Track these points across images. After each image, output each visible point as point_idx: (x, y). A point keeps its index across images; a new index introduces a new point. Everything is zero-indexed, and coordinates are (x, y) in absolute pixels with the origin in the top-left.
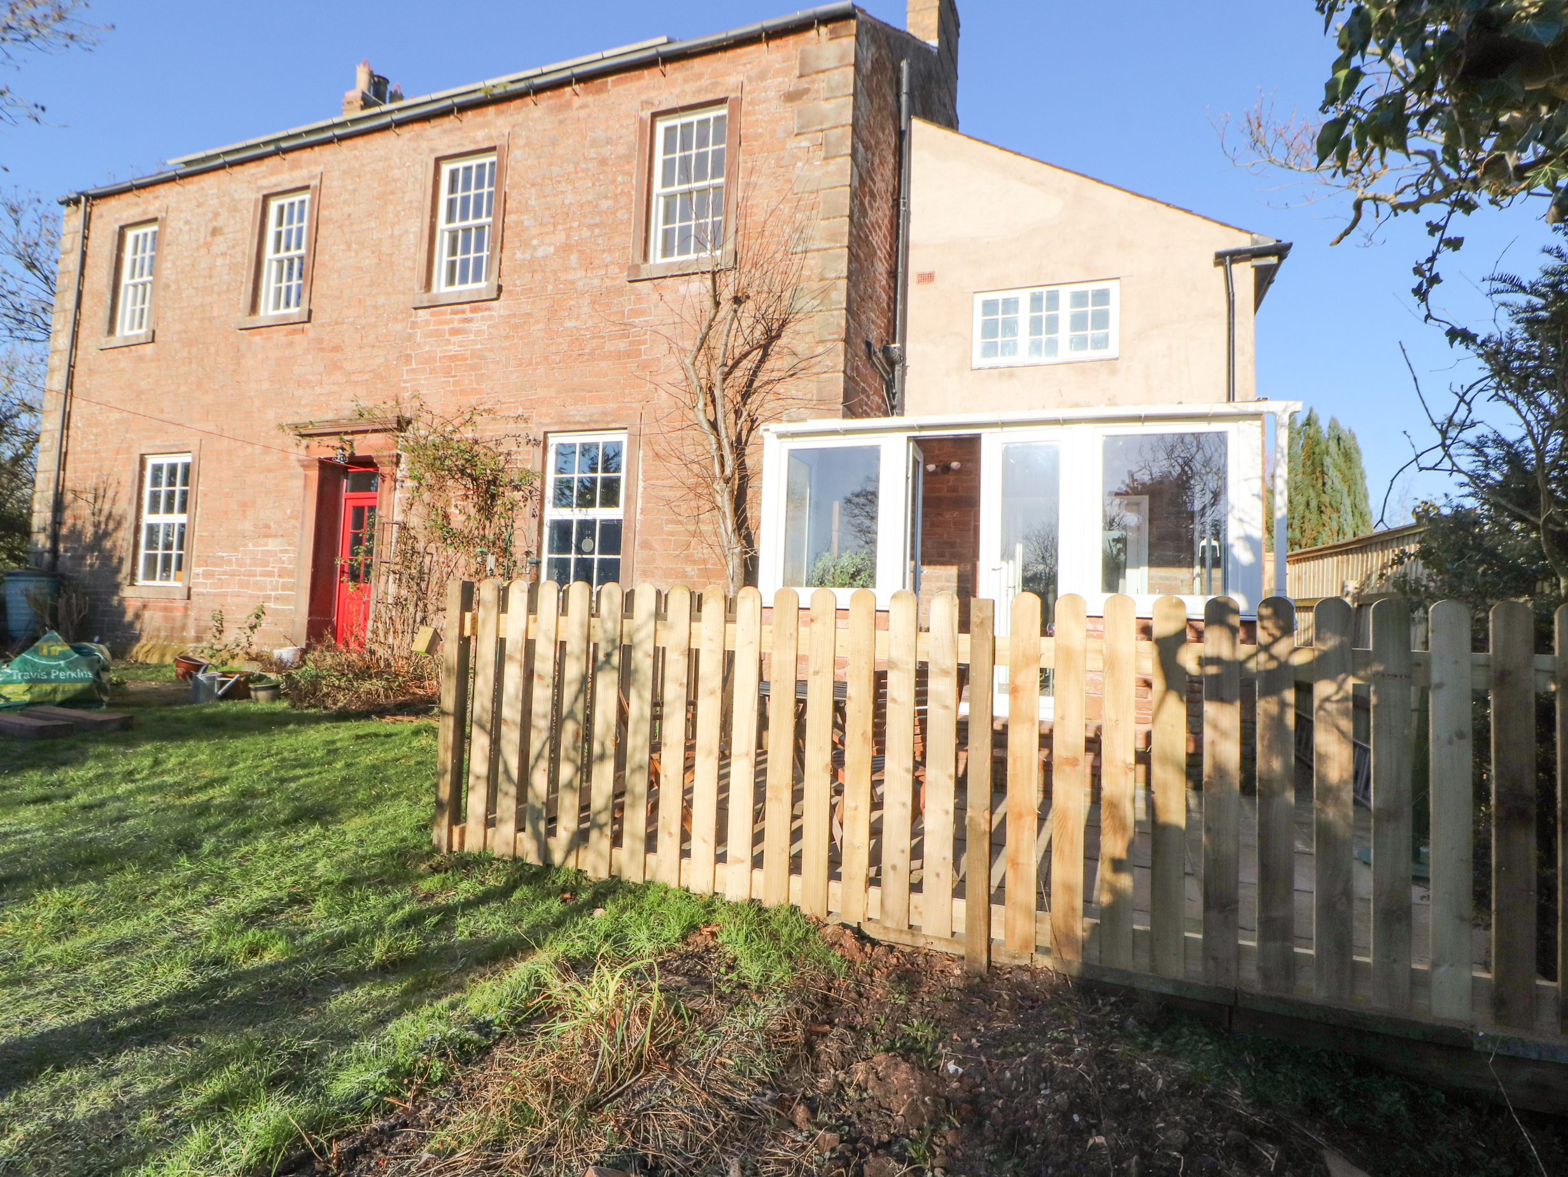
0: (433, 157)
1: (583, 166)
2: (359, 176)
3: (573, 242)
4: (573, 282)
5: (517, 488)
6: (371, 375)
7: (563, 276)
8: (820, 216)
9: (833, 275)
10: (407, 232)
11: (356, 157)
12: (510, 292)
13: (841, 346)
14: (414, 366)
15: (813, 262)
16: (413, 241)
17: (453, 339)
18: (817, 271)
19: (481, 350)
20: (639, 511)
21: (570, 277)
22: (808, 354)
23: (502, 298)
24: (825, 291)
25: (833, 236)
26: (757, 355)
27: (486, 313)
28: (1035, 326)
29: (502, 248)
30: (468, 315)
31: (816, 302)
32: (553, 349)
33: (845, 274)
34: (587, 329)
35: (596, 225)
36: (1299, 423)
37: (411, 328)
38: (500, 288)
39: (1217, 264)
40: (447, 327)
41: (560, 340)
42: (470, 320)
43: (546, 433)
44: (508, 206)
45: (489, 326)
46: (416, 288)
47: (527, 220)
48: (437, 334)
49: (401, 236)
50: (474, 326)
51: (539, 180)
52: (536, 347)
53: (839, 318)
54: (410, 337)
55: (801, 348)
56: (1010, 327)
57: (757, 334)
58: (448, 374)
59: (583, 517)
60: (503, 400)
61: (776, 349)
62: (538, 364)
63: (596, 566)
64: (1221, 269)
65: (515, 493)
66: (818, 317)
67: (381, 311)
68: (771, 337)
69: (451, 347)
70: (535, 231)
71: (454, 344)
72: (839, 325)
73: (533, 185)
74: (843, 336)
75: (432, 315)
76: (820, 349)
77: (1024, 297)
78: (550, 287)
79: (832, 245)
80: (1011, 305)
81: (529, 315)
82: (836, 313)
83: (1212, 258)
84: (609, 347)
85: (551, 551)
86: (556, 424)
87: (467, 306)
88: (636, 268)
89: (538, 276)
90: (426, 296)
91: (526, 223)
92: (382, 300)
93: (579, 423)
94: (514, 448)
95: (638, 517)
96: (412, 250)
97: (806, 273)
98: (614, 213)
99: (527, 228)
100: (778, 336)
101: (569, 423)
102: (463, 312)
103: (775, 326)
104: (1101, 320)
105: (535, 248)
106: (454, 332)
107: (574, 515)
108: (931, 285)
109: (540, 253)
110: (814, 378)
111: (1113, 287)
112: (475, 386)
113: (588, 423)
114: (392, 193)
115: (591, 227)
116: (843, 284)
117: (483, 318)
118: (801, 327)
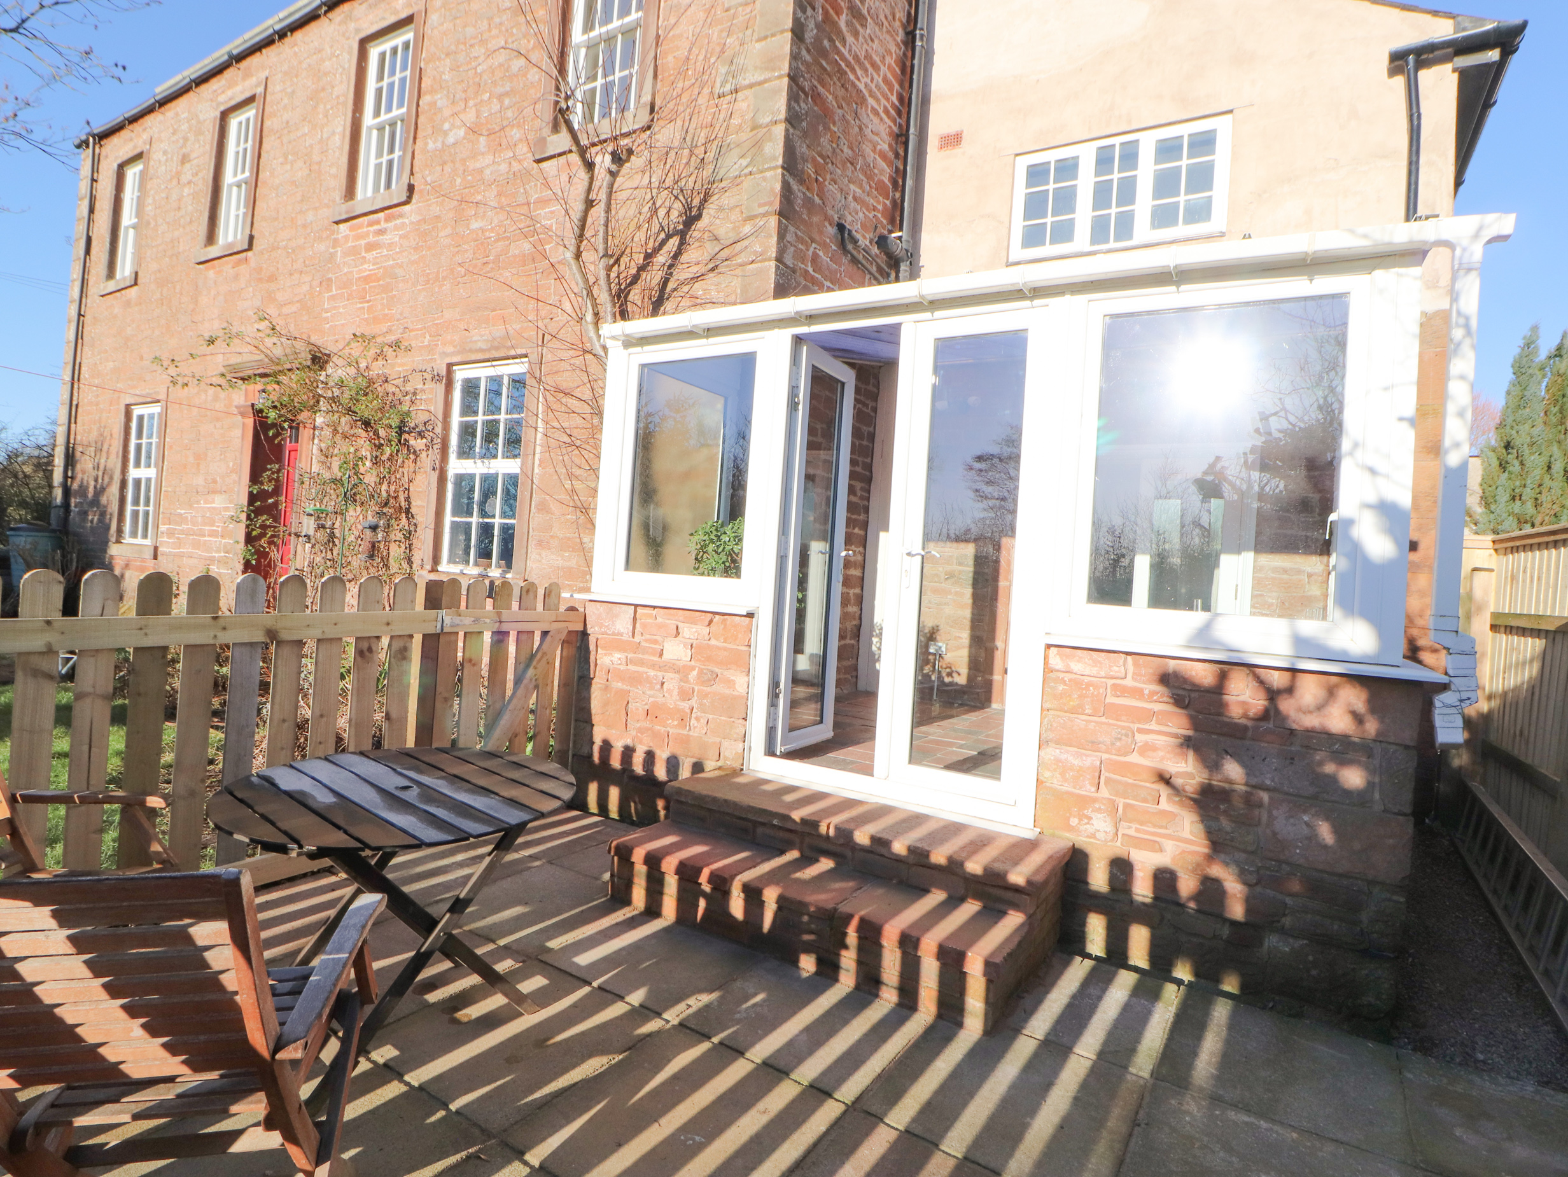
0: (357, 39)
1: (497, 20)
2: (297, 76)
3: (483, 120)
4: (481, 171)
5: (421, 435)
6: (298, 305)
7: (472, 165)
8: (756, 36)
9: (767, 120)
10: (334, 133)
11: (295, 54)
12: (421, 191)
13: (773, 221)
14: (334, 292)
15: (744, 105)
16: (338, 143)
17: (369, 256)
18: (748, 117)
19: (392, 267)
20: (537, 462)
21: (478, 165)
22: (733, 237)
23: (414, 201)
24: (758, 144)
25: (769, 63)
26: (674, 242)
27: (398, 222)
28: (1101, 195)
29: (415, 138)
30: (383, 225)
31: (744, 162)
32: (459, 259)
33: (783, 115)
34: (492, 229)
35: (507, 94)
36: (1543, 354)
37: (333, 247)
38: (411, 188)
39: (1393, 71)
40: (363, 242)
41: (466, 247)
42: (381, 232)
43: (450, 366)
44: (423, 85)
45: (401, 237)
46: (338, 199)
47: (441, 100)
48: (354, 251)
49: (328, 138)
50: (386, 238)
51: (453, 47)
52: (443, 257)
53: (773, 180)
54: (332, 256)
55: (724, 230)
56: (1066, 201)
57: (674, 214)
58: (363, 299)
59: (485, 471)
60: (410, 326)
61: (695, 234)
62: (444, 278)
63: (496, 532)
64: (1400, 81)
65: (419, 441)
66: (747, 183)
67: (309, 231)
68: (691, 219)
69: (366, 266)
70: (447, 112)
71: (369, 262)
72: (772, 190)
73: (447, 55)
74: (777, 206)
75: (351, 229)
76: (747, 229)
77: (1087, 156)
78: (459, 181)
79: (768, 75)
80: (1068, 168)
81: (437, 217)
82: (768, 174)
83: (1383, 63)
84: (514, 250)
85: (454, 514)
86: (459, 353)
87: (381, 215)
88: (542, 142)
89: (448, 168)
90: (344, 207)
91: (439, 104)
92: (310, 217)
93: (481, 350)
94: (420, 386)
95: (536, 470)
96: (337, 154)
97: (735, 121)
98: (525, 75)
99: (440, 109)
100: (699, 217)
101: (471, 351)
102: (378, 222)
103: (696, 202)
104: (1202, 178)
105: (446, 133)
106: (370, 247)
107: (475, 467)
108: (957, 151)
109: (451, 140)
110: (738, 272)
111: (1222, 126)
112: (386, 311)
113: (489, 350)
114: (323, 89)
115: (500, 98)
116: (780, 131)
117: (396, 228)
118: (727, 200)
